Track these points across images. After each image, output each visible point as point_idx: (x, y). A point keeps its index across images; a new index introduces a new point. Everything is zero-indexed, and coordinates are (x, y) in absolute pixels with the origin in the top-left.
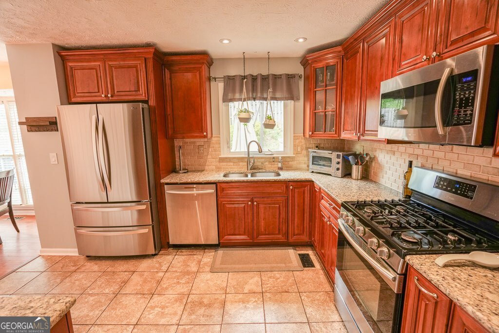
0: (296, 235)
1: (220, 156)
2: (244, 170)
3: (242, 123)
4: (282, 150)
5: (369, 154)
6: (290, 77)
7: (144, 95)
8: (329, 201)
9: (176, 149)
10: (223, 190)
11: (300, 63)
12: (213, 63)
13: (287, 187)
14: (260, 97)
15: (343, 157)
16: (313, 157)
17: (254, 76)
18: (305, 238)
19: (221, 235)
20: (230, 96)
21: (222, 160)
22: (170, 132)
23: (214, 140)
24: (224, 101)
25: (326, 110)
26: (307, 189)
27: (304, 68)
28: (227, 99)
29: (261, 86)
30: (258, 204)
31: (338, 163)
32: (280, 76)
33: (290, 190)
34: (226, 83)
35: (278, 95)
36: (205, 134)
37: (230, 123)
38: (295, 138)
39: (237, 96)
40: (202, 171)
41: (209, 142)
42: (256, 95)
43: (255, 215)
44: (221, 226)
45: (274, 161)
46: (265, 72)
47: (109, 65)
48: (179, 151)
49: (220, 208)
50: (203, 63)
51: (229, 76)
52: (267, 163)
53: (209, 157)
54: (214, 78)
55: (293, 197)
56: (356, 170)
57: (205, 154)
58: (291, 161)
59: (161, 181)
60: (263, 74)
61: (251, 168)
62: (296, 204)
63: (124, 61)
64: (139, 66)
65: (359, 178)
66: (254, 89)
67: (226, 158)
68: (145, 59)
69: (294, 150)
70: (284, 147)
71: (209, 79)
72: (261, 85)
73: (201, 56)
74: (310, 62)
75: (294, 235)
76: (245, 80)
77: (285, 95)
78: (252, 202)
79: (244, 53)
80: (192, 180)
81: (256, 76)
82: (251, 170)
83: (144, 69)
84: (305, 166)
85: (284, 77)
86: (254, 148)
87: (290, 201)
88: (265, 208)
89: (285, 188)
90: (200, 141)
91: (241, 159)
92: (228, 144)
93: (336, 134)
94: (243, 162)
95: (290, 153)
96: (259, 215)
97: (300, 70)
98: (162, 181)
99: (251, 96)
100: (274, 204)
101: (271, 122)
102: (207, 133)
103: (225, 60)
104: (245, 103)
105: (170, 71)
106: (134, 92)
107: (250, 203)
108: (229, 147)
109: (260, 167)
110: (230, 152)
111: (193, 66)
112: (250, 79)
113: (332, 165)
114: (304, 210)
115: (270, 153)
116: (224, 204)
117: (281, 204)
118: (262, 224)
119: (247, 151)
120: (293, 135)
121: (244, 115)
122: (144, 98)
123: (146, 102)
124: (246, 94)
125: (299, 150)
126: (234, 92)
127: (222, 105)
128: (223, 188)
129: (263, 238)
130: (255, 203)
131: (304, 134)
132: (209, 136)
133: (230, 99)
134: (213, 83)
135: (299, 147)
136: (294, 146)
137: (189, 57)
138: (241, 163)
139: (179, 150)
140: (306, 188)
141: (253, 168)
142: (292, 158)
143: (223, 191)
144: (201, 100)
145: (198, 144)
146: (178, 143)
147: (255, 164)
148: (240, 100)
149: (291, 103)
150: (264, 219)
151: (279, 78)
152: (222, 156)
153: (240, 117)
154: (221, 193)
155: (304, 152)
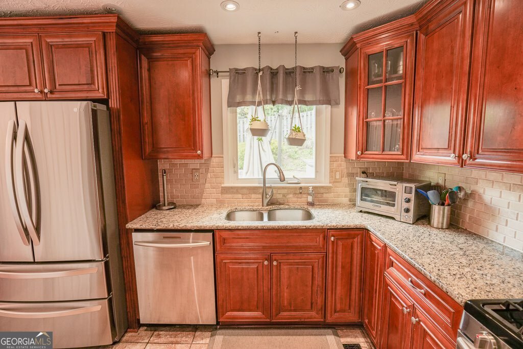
0: (338, 312)
1: (223, 185)
2: (258, 205)
3: (256, 138)
4: (313, 176)
5: (463, 189)
6: (326, 71)
7: (100, 90)
8: (410, 277)
9: (160, 174)
10: (224, 241)
11: (340, 52)
12: (215, 51)
13: (326, 238)
14: (282, 100)
15: (416, 191)
16: (362, 188)
17: (274, 70)
18: (352, 317)
19: (220, 310)
20: (238, 98)
21: (226, 190)
22: (148, 149)
23: (214, 161)
24: (229, 105)
25: (386, 118)
26: (357, 240)
27: (346, 59)
28: (233, 103)
29: (283, 84)
30: (279, 264)
31: (408, 201)
32: (310, 71)
33: (330, 243)
34: (233, 78)
35: (308, 97)
36: (199, 152)
37: (238, 139)
38: (333, 159)
39: (249, 98)
40: (197, 206)
41: (207, 165)
42: (276, 98)
43: (274, 280)
44: (220, 297)
45: (301, 193)
46: (289, 65)
47: (48, 43)
48: (163, 178)
49: (218, 269)
50: (198, 46)
51: (236, 69)
52: (291, 196)
53: (207, 185)
54: (215, 72)
55: (335, 253)
56: (438, 214)
57: (202, 181)
58: (326, 193)
59: (127, 225)
60: (286, 67)
61: (268, 202)
62: (340, 264)
63: (70, 37)
64: (93, 45)
65: (445, 226)
66: (273, 88)
67: (232, 188)
68: (104, 34)
69: (331, 177)
70: (316, 172)
71: (208, 74)
72: (283, 81)
73: (195, 37)
74: (358, 45)
75: (335, 312)
76: (261, 74)
77: (319, 96)
78: (270, 260)
79: (259, 33)
80: (176, 224)
81: (277, 69)
82: (268, 205)
83: (102, 51)
84: (345, 200)
85: (317, 72)
86: (272, 173)
87: (330, 260)
88: (290, 271)
89: (321, 238)
90: (194, 164)
91: (253, 190)
92: (234, 167)
93: (403, 154)
94: (255, 193)
95: (325, 182)
96: (280, 282)
97: (340, 61)
98: (129, 226)
99: (268, 97)
100: (304, 264)
101: (299, 136)
102: (202, 152)
103: (232, 47)
104: (260, 109)
105: (148, 59)
106: (86, 87)
107: (266, 263)
108: (236, 172)
109: (281, 202)
110: (238, 179)
111: (182, 51)
112: (269, 72)
113: (396, 203)
114: (351, 273)
115: (296, 181)
116: (225, 263)
117: (316, 265)
118: (285, 294)
119: (261, 177)
120: (329, 155)
121: (257, 125)
122: (102, 95)
123: (105, 102)
124: (261, 93)
125: (338, 177)
126: (244, 93)
127: (227, 112)
128: (224, 239)
129: (285, 315)
130: (275, 263)
131: (345, 154)
132: (206, 154)
133: (239, 103)
134: (214, 80)
135: (338, 173)
136: (331, 171)
137: (176, 38)
138: (253, 196)
139: (163, 176)
140: (355, 240)
141: (271, 203)
142: (327, 189)
143: (224, 243)
144: (194, 101)
145: (191, 167)
146: (162, 165)
147: (274, 197)
148: (253, 103)
149: (326, 108)
150: (289, 286)
151: (309, 72)
152: (226, 185)
153: (252, 127)
154: (221, 246)
155: (345, 180)
